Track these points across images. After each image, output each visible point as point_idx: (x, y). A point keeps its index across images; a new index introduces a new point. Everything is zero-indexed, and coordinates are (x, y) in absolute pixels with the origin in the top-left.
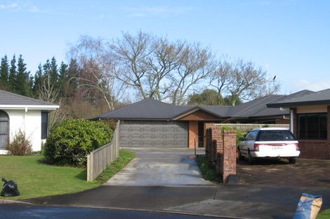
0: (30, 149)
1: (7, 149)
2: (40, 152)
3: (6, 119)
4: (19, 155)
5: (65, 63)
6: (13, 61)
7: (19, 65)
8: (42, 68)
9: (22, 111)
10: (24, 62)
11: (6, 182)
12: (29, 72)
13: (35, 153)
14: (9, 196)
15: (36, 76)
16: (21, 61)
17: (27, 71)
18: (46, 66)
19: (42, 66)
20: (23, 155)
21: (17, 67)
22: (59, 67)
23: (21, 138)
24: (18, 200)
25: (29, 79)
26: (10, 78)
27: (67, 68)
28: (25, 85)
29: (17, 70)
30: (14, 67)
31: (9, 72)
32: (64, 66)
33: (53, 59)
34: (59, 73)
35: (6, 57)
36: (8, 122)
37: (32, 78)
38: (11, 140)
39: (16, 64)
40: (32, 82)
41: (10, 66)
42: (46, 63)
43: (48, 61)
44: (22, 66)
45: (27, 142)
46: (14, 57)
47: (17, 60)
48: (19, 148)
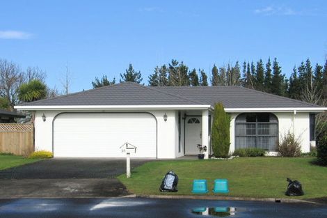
0: (299, 151)
1: (277, 150)
2: (309, 154)
3: (275, 121)
4: (288, 156)
5: (320, 65)
6: (268, 65)
7: (274, 68)
8: (297, 71)
9: (290, 114)
10: (279, 65)
11: (291, 182)
12: (284, 75)
13: (304, 154)
14: (294, 195)
15: (291, 79)
16: (276, 64)
17: (282, 74)
18: (301, 69)
19: (297, 68)
20: (292, 156)
21: (273, 70)
22: (313, 69)
23: (290, 140)
24: (303, 199)
25: (285, 82)
26: (266, 81)
27: (322, 70)
28: (281, 88)
29: (272, 73)
30: (269, 70)
31: (265, 75)
32: (318, 68)
33: (308, 61)
34: (314, 75)
35: (261, 61)
36: (277, 124)
37: (287, 81)
38: (281, 142)
39: (271, 67)
40: (287, 84)
41: (265, 70)
42: (300, 65)
43: (302, 63)
44: (277, 69)
45: (296, 144)
46: (269, 60)
47: (272, 63)
48: (289, 150)
